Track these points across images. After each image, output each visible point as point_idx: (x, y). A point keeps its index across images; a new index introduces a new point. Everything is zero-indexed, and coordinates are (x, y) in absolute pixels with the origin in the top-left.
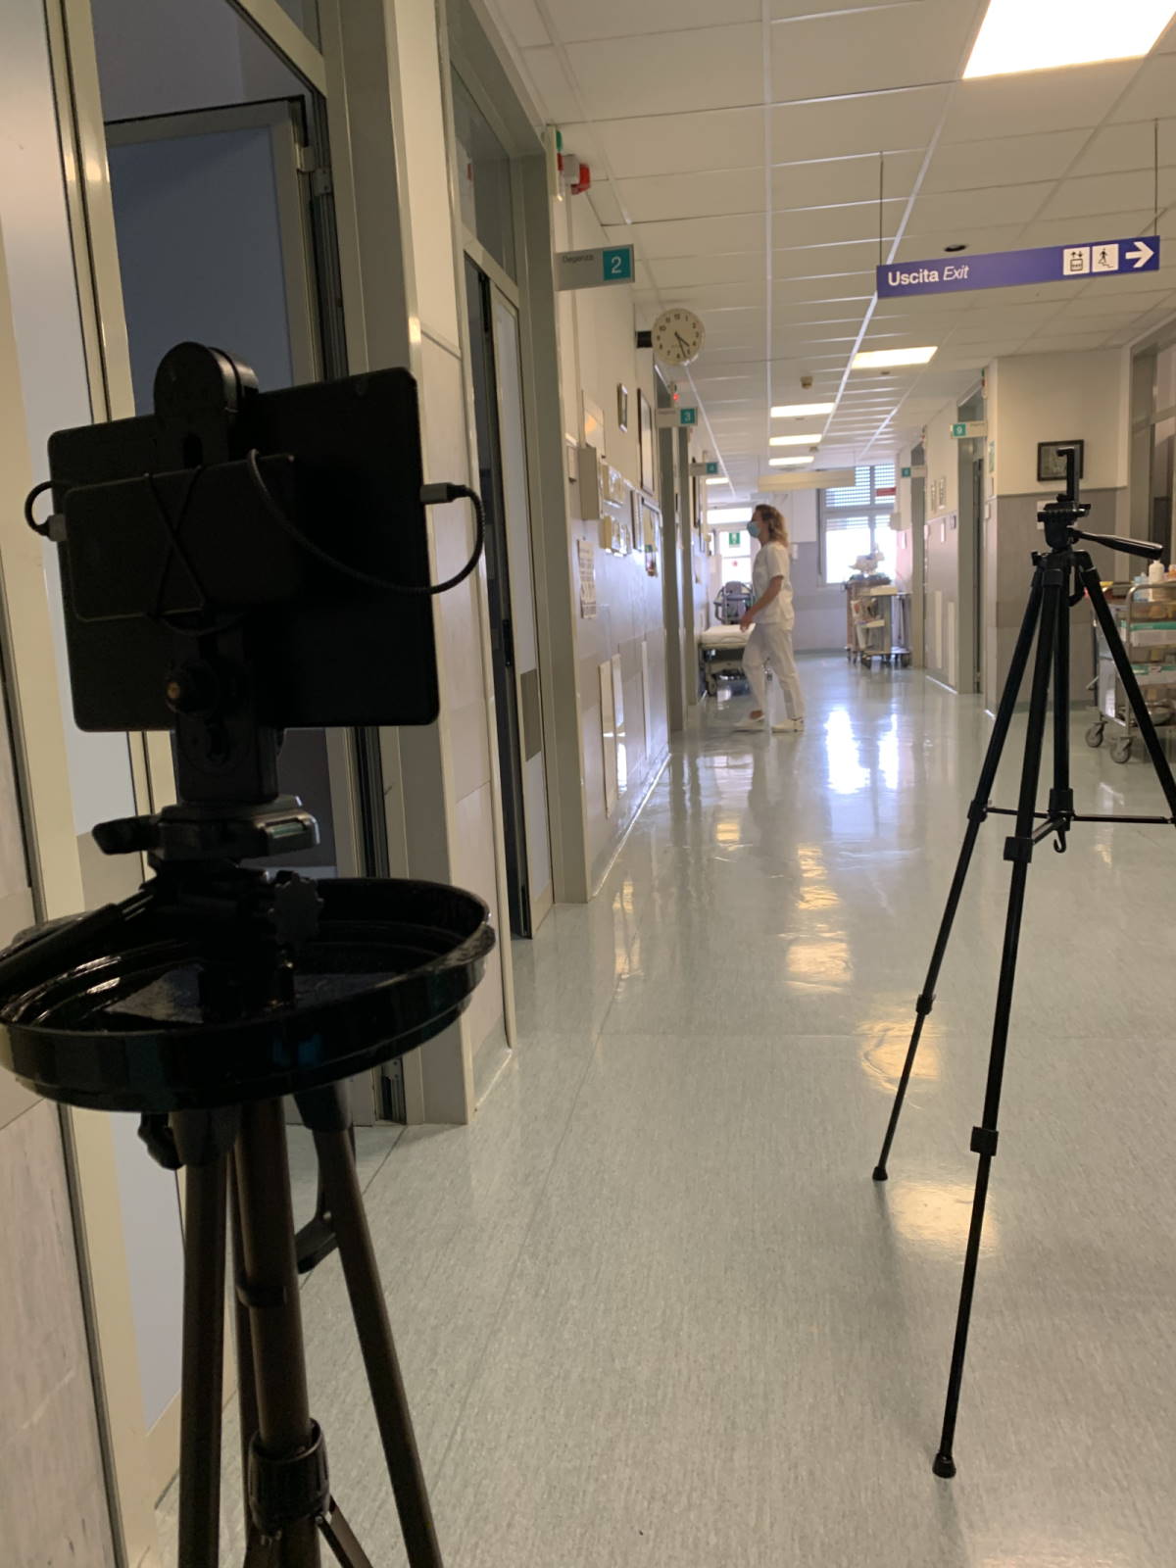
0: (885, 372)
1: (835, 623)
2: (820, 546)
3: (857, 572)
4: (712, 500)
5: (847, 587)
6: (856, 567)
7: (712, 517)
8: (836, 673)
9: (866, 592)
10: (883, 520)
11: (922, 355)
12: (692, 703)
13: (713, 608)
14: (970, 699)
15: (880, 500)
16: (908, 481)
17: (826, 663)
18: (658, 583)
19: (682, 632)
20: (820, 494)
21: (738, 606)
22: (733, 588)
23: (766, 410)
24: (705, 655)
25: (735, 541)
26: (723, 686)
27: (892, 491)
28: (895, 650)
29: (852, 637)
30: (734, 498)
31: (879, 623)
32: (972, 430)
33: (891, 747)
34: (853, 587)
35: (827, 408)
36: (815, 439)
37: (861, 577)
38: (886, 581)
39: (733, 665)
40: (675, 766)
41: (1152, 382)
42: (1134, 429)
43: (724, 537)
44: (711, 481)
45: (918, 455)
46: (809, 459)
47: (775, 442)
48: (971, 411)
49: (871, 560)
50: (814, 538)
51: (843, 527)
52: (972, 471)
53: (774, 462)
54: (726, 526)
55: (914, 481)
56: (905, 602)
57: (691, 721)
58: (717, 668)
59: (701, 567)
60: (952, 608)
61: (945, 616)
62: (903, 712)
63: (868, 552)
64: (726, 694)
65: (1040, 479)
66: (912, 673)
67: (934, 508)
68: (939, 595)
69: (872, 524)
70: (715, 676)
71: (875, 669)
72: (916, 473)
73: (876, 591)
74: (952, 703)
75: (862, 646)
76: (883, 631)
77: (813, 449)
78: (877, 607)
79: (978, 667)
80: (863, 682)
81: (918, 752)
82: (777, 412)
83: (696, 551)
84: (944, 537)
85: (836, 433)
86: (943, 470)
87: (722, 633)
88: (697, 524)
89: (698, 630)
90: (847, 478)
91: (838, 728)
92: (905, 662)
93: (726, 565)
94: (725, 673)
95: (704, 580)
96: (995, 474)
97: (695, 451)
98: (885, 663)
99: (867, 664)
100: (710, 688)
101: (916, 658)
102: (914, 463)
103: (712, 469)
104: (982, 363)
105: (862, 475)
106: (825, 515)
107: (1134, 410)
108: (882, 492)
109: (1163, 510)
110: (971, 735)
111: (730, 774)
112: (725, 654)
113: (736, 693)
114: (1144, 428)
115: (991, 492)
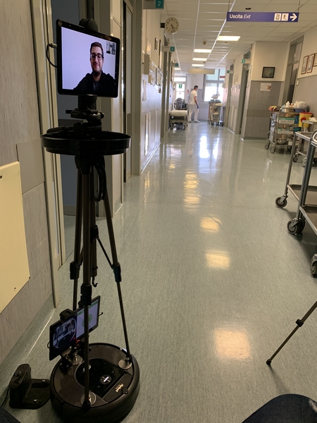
0: (226, 42)
1: (206, 112)
2: (203, 90)
4: (175, 74)
7: (176, 79)
8: (205, 126)
9: (215, 106)
10: (221, 85)
11: (236, 38)
12: (166, 130)
13: (174, 105)
14: (238, 135)
15: (221, 79)
16: (228, 74)
17: (203, 123)
18: (161, 95)
19: (166, 110)
20: (205, 75)
21: (181, 105)
22: (179, 100)
23: (193, 50)
24: (171, 117)
25: (180, 87)
26: (174, 127)
27: (224, 77)
28: (220, 121)
29: (210, 116)
30: (181, 74)
31: (217, 113)
32: (247, 62)
35: (209, 51)
36: (205, 60)
39: (179, 121)
40: (161, 146)
41: (294, 53)
42: (288, 65)
43: (178, 85)
44: (176, 69)
45: (232, 67)
46: (203, 65)
47: (194, 59)
48: (247, 56)
50: (202, 88)
51: (210, 86)
52: (246, 73)
53: (193, 65)
54: (178, 82)
55: (230, 75)
56: (224, 108)
57: (166, 135)
58: (174, 121)
59: (171, 93)
60: (236, 110)
61: (234, 112)
62: (220, 137)
63: (216, 93)
64: (175, 129)
65: (263, 77)
66: (224, 128)
67: (235, 83)
68: (233, 107)
69: (218, 86)
70: (173, 124)
71: (215, 126)
73: (217, 105)
74: (233, 136)
75: (212, 119)
76: (218, 116)
77: (204, 62)
78: (217, 109)
79: (241, 127)
80: (211, 129)
81: (223, 148)
82: (196, 51)
83: (171, 88)
84: (236, 92)
85: (211, 59)
86: (238, 72)
87: (175, 112)
88: (171, 81)
89: (169, 111)
90: (212, 72)
91: (204, 140)
92: (222, 125)
93: (178, 93)
94: (176, 123)
95: (172, 97)
96: (251, 75)
97: (172, 59)
98: (217, 125)
99: (213, 124)
100: (171, 127)
101: (225, 124)
102: (231, 69)
103: (177, 65)
104: (252, 43)
105: (216, 72)
106: (205, 82)
107: (288, 61)
108: (221, 77)
109: (292, 88)
110: (237, 144)
111: (174, 152)
112: (176, 118)
113: (178, 129)
114: (290, 65)
115: (250, 80)
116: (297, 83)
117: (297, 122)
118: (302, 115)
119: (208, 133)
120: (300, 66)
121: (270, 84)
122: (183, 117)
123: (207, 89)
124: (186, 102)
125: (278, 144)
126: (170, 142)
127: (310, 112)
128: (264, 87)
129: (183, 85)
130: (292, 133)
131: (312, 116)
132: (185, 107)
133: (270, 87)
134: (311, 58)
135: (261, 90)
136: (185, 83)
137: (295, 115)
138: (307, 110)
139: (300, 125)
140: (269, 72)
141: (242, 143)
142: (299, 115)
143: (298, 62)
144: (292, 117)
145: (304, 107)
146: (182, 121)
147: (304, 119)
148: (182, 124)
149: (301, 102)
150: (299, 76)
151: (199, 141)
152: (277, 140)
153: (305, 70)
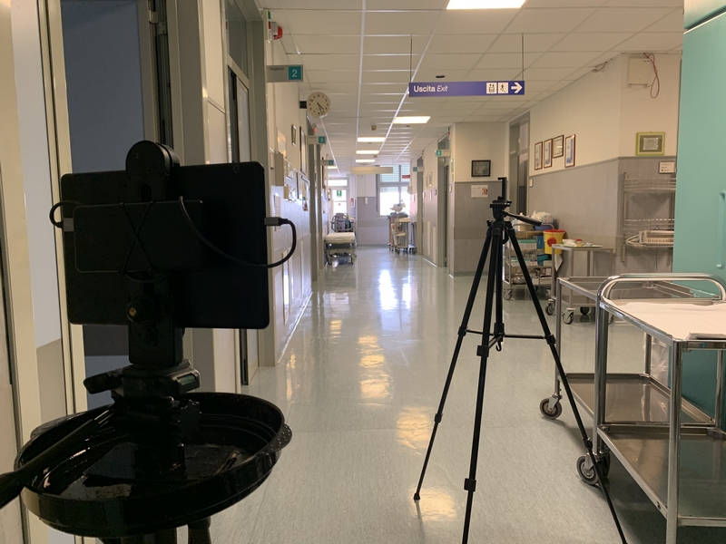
0: (408, 126)
1: (384, 233)
2: (377, 198)
3: (394, 211)
4: (329, 176)
5: (389, 217)
6: (393, 209)
7: (330, 183)
8: (385, 255)
9: (397, 217)
10: (404, 189)
11: (424, 120)
13: (330, 224)
14: (442, 269)
15: (404, 180)
16: (416, 173)
17: (379, 251)
18: (307, 213)
19: (317, 235)
20: (377, 176)
21: (342, 224)
22: (339, 216)
23: (356, 139)
24: (327, 245)
25: (339, 194)
26: (335, 259)
27: (409, 176)
28: (410, 246)
29: (391, 240)
30: (339, 175)
32: (444, 153)
33: (408, 290)
34: (392, 218)
35: (382, 139)
36: (376, 152)
37: (395, 214)
38: (406, 216)
39: (342, 251)
40: (314, 298)
41: (518, 138)
42: (511, 157)
43: (334, 192)
44: (329, 167)
45: (420, 162)
46: (372, 161)
47: (358, 152)
48: (444, 145)
49: (400, 206)
50: (375, 195)
51: (386, 191)
52: (444, 170)
53: (357, 161)
54: (335, 187)
55: (418, 173)
56: (412, 224)
57: (321, 277)
58: (332, 252)
59: (325, 206)
60: (435, 229)
61: (431, 232)
62: (413, 274)
63: (398, 203)
64: (336, 264)
65: (472, 176)
66: (417, 257)
67: (427, 186)
68: (429, 223)
69: (400, 191)
70: (331, 256)
71: (401, 254)
72: (419, 170)
73: (402, 220)
74: (435, 271)
75: (396, 244)
76: (405, 238)
77: (375, 156)
78: (402, 227)
79: (446, 256)
80: (396, 260)
81: (420, 291)
82: (360, 140)
83: (323, 199)
84: (431, 198)
85: (386, 151)
86: (431, 169)
87: (333, 236)
88: (324, 187)
89: (324, 234)
90: (390, 170)
91: (385, 279)
92: (414, 251)
93: (335, 205)
94: (336, 254)
95: (326, 212)
96: (454, 173)
97: (323, 154)
98: (406, 252)
99: (398, 252)
100: (329, 261)
101: (419, 250)
102: (418, 165)
103: (331, 163)
104: (449, 125)
105: (396, 169)
106: (379, 185)
107: (511, 150)
108: (404, 177)
109: (522, 191)
110: (443, 285)
111: (337, 301)
112: (336, 246)
113: (340, 263)
114: (514, 158)
115: (452, 182)
116: (530, 183)
117: (541, 246)
118: (547, 235)
119: (391, 268)
120: (532, 157)
121: (486, 187)
122: (348, 244)
123: (383, 196)
124: (351, 219)
125: (514, 284)
126: (330, 288)
127: (560, 228)
128: (477, 191)
129: (344, 192)
130: (536, 264)
131: (565, 237)
132: (348, 227)
133: (486, 191)
134: (547, 145)
135: (472, 196)
136: (347, 188)
137: (536, 234)
138: (554, 226)
139: (548, 250)
140: (481, 168)
141: (452, 284)
142: (542, 235)
143: (527, 151)
144: (531, 237)
145: (549, 221)
146: (346, 251)
147: (552, 242)
148: (346, 254)
149: (543, 214)
150: (532, 172)
151: (377, 284)
152: (513, 276)
153: (541, 164)
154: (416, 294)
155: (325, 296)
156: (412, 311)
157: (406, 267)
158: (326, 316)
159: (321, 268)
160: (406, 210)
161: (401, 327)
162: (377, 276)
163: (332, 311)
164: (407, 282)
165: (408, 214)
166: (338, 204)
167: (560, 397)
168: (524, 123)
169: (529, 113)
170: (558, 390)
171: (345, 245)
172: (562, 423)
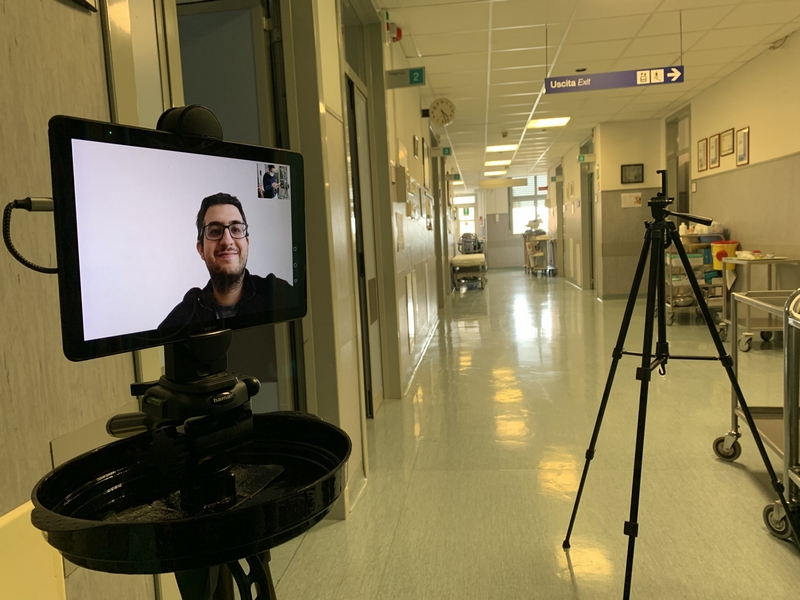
0: (544, 130)
1: (518, 254)
2: (510, 215)
3: (529, 228)
4: (455, 192)
5: (524, 236)
6: (528, 226)
7: (456, 201)
8: (520, 279)
9: (534, 239)
10: (541, 203)
11: (562, 122)
13: (457, 246)
14: (589, 292)
15: (540, 193)
16: (554, 183)
17: (514, 274)
18: (432, 233)
19: (443, 258)
20: (510, 190)
21: (470, 245)
22: (466, 236)
23: (484, 148)
24: (454, 269)
25: (466, 213)
26: (462, 285)
27: (546, 188)
28: (549, 268)
29: (527, 260)
30: (466, 192)
31: (541, 254)
32: (588, 158)
33: (548, 317)
34: (527, 236)
35: (514, 147)
36: (508, 162)
37: (531, 231)
38: (544, 233)
39: (471, 275)
40: (441, 327)
41: (676, 137)
42: (668, 158)
43: (461, 211)
44: (455, 183)
45: (559, 170)
46: (504, 172)
47: (487, 164)
48: (587, 149)
49: (536, 222)
50: (507, 212)
51: (519, 206)
52: (588, 179)
53: (487, 174)
54: (461, 206)
55: (557, 184)
56: (551, 242)
57: (448, 304)
58: (460, 276)
59: (451, 226)
60: (579, 247)
61: (575, 250)
62: (553, 299)
63: (534, 218)
64: (464, 290)
65: (622, 183)
66: (558, 279)
67: (568, 197)
68: (571, 240)
69: (536, 204)
70: (459, 281)
71: (539, 277)
72: (558, 179)
73: (539, 238)
74: (579, 294)
75: (532, 265)
76: (543, 258)
77: (506, 167)
78: (540, 246)
79: (592, 276)
80: (533, 283)
81: (563, 318)
82: (490, 149)
83: (449, 218)
84: (574, 211)
86: (573, 178)
87: (461, 258)
88: (449, 205)
89: (450, 257)
90: (524, 182)
91: (520, 305)
92: (554, 273)
93: (462, 224)
94: (464, 279)
95: (453, 232)
96: (599, 180)
97: (448, 169)
98: (544, 274)
99: (535, 274)
100: (456, 286)
101: (560, 272)
102: (557, 174)
103: (457, 177)
104: (592, 126)
105: (531, 180)
106: (511, 200)
107: (668, 149)
108: (541, 189)
109: (684, 197)
110: (590, 311)
111: (466, 331)
112: (464, 269)
113: (469, 289)
114: (673, 158)
115: (598, 189)
116: (693, 188)
117: (708, 260)
118: (716, 248)
119: (528, 292)
120: (694, 158)
121: (639, 194)
122: (478, 267)
123: (516, 211)
124: (480, 239)
125: (676, 306)
126: (458, 317)
127: (732, 238)
128: (629, 200)
129: (472, 210)
130: (703, 282)
131: (739, 248)
132: (477, 248)
133: (639, 200)
134: (713, 142)
135: (623, 206)
136: (475, 205)
137: (702, 248)
138: (724, 236)
139: (717, 265)
140: (632, 173)
141: (601, 308)
142: (709, 247)
143: (688, 150)
144: (696, 251)
145: (718, 230)
146: (475, 275)
147: (721, 255)
148: (475, 279)
150: (694, 174)
151: (510, 311)
152: (674, 297)
153: (705, 164)
154: (558, 320)
155: (453, 324)
156: (553, 340)
157: (545, 291)
158: (455, 346)
159: (448, 294)
160: (544, 227)
161: (541, 357)
162: (511, 301)
163: (460, 340)
164: (546, 307)
165: (546, 230)
166: (466, 224)
167: (738, 436)
168: (684, 118)
169: (689, 106)
170: (736, 426)
171: (474, 269)
172: (742, 467)
